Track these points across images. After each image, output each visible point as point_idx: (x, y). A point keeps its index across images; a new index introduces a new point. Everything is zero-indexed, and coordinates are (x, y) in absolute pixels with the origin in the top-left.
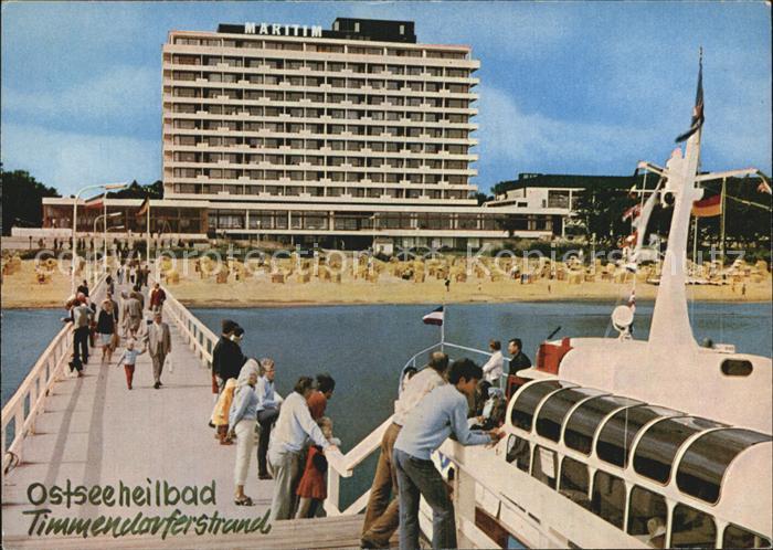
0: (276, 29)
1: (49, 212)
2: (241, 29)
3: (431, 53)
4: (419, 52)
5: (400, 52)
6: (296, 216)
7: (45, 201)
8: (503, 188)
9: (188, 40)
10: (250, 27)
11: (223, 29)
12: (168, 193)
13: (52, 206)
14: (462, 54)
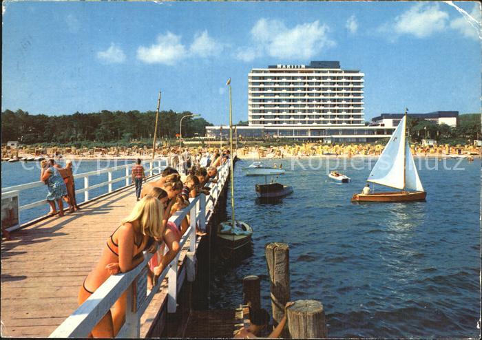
0: (288, 66)
1: (208, 131)
2: (276, 67)
3: (346, 72)
4: (340, 72)
5: (333, 72)
6: (296, 131)
7: (207, 127)
8: (375, 119)
9: (257, 72)
10: (279, 66)
11: (270, 67)
12: (250, 124)
13: (209, 129)
14: (357, 72)
